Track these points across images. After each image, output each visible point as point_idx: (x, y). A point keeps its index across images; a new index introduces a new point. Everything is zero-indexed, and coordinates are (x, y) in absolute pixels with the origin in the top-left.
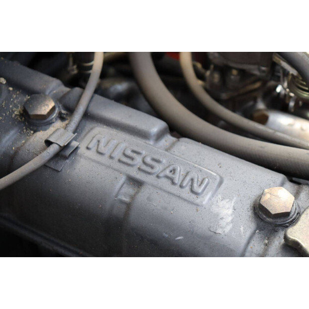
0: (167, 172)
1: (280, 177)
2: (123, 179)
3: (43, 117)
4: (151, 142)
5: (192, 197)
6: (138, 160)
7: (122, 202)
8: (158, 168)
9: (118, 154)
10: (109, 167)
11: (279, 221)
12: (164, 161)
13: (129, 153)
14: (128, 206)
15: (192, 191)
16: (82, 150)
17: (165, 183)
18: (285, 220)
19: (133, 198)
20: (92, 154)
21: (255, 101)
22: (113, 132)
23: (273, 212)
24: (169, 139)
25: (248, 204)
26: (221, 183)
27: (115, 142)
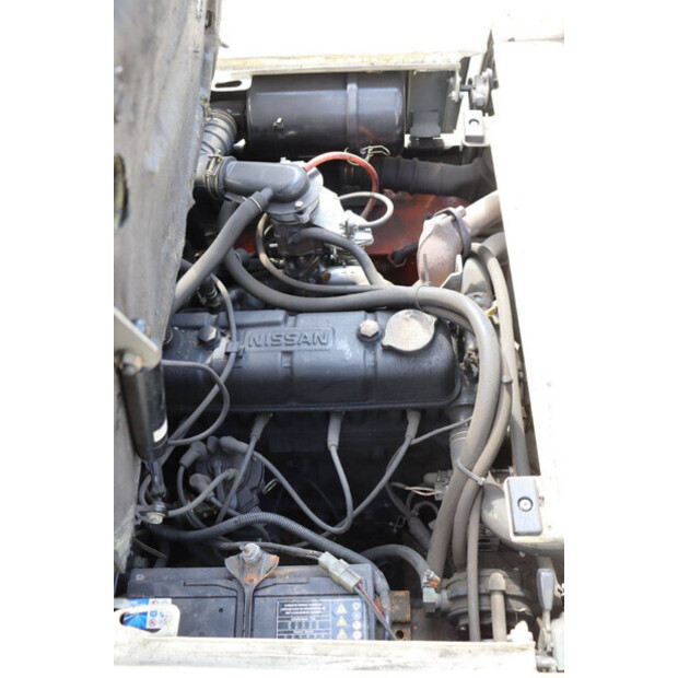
0: (302, 339)
1: (362, 313)
2: (280, 355)
3: (214, 340)
4: (283, 326)
5: (323, 347)
6: (282, 339)
7: (286, 367)
8: (296, 339)
9: (269, 342)
10: (269, 351)
11: (375, 338)
12: (297, 333)
13: (275, 338)
14: (291, 368)
15: (322, 344)
16: (247, 349)
17: (305, 346)
18: (378, 337)
19: (291, 362)
20: (254, 348)
21: (318, 267)
22: (259, 329)
23: (370, 335)
24: (291, 320)
25: (354, 337)
26: (334, 332)
27: (263, 335)
